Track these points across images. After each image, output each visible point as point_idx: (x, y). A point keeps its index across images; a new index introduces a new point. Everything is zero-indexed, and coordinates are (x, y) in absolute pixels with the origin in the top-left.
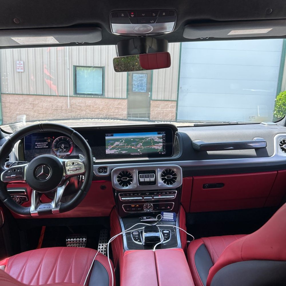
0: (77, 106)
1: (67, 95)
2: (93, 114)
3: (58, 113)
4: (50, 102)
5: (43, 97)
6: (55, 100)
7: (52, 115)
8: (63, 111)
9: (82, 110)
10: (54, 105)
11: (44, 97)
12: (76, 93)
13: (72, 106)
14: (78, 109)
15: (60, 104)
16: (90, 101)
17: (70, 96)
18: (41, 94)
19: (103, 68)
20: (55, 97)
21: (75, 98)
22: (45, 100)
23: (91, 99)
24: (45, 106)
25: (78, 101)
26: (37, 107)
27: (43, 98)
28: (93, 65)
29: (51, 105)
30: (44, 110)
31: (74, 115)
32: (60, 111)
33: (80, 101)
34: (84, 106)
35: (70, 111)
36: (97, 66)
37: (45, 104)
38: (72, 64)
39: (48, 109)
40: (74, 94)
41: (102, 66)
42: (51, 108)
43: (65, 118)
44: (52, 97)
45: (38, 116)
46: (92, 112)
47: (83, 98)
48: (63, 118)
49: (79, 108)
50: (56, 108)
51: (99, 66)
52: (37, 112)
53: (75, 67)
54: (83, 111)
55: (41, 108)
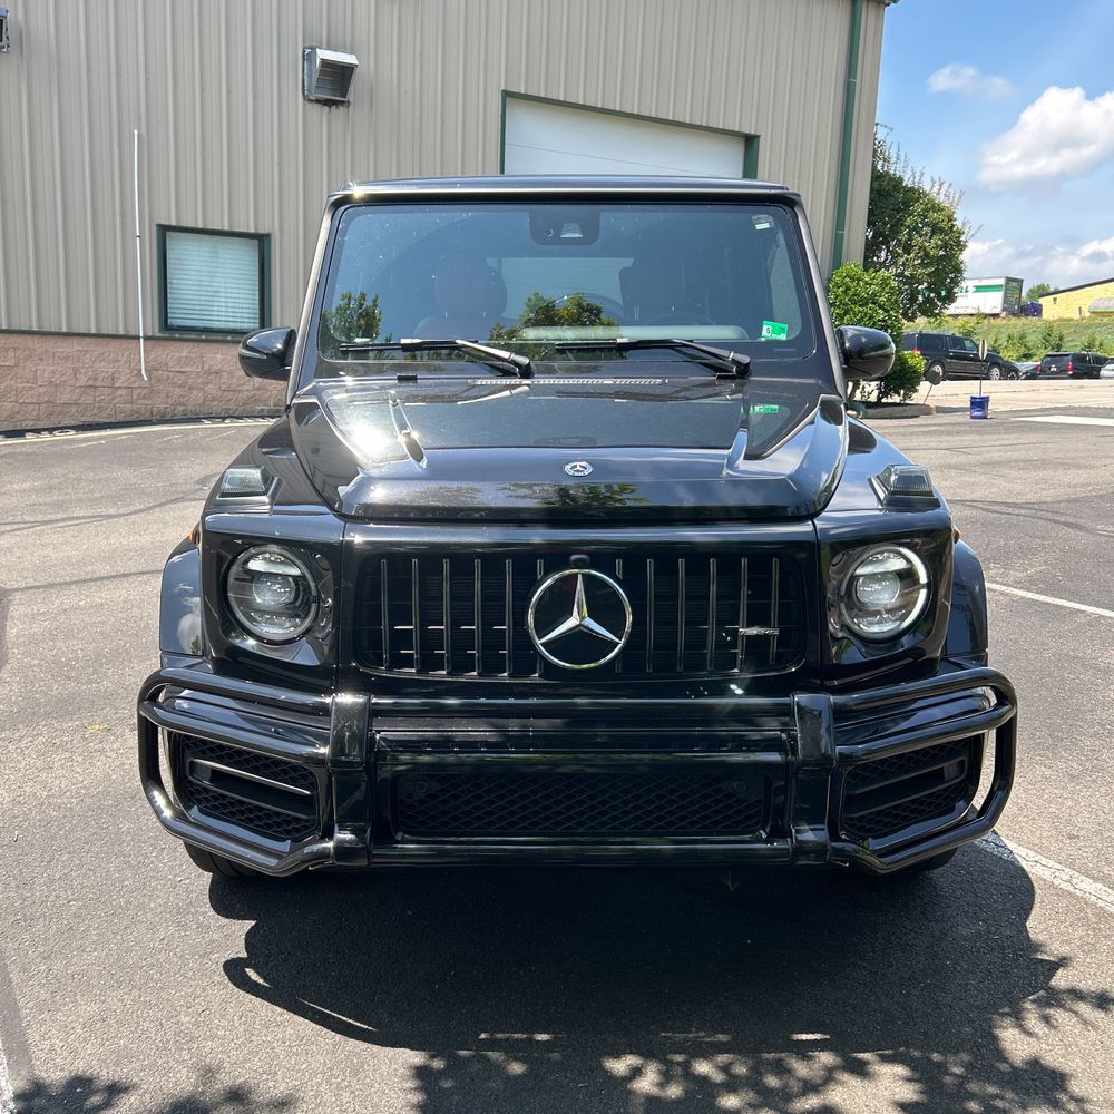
0: (171, 375)
1: (133, 333)
2: (230, 400)
3: (98, 399)
4: (67, 358)
5: (36, 338)
6: (86, 352)
7: (74, 409)
8: (120, 392)
9: (191, 388)
10: (82, 371)
11: (43, 338)
12: (165, 325)
13: (155, 373)
14: (175, 385)
15: (105, 368)
16: (219, 356)
17: (146, 338)
18: (30, 326)
19: (262, 241)
20: (88, 340)
21: (165, 343)
22: (46, 351)
23: (225, 347)
24: (46, 375)
25: (177, 355)
26: (12, 379)
27: (36, 344)
28: (231, 226)
29: (70, 372)
30: (42, 390)
31: (162, 406)
32: (107, 391)
33: (184, 354)
34: (198, 373)
35: (145, 391)
36: (242, 229)
37: (46, 370)
38: (151, 219)
39: (56, 386)
40: (160, 331)
41: (261, 231)
42: (72, 382)
43: (128, 419)
44: (75, 339)
45: (18, 413)
46: (226, 394)
47: (195, 344)
48: (120, 418)
49: (179, 379)
50: (90, 383)
51: (252, 230)
52: (13, 399)
53: (164, 230)
54: (195, 392)
55: (28, 382)
